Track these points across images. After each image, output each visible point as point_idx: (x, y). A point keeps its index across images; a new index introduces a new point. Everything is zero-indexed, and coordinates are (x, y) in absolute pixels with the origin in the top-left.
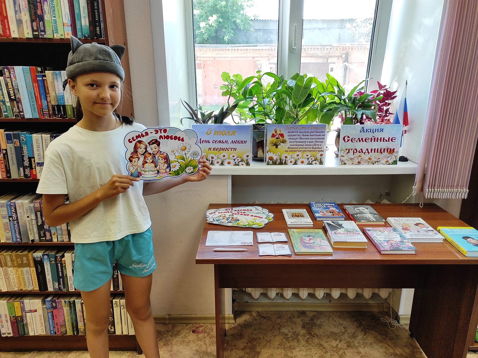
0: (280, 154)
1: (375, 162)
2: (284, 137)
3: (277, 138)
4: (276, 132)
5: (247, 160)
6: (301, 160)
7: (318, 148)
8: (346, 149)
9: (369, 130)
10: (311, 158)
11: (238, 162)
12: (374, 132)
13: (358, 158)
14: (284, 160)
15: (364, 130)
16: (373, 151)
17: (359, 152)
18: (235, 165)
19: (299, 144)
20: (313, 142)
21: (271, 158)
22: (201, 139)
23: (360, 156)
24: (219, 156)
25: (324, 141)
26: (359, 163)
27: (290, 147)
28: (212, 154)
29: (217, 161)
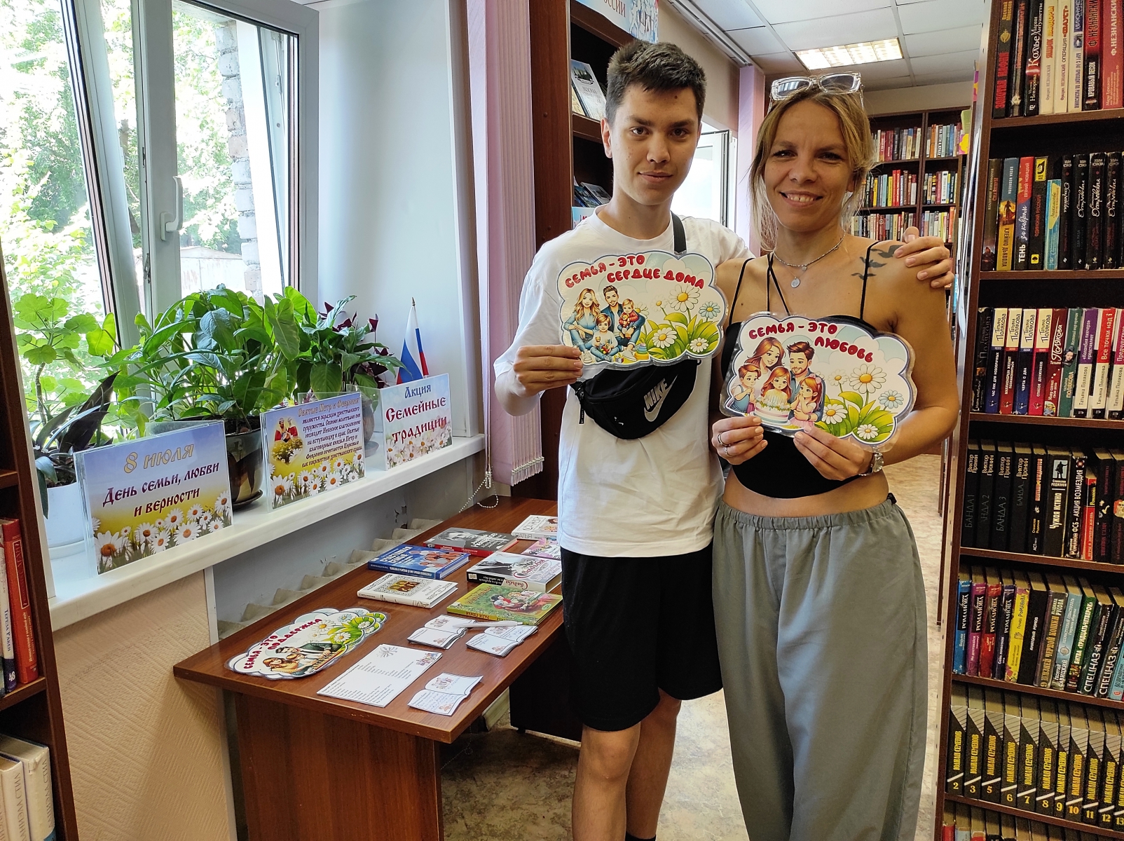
0: (293, 474)
1: (429, 448)
2: (297, 435)
3: (286, 440)
4: (282, 427)
5: (224, 511)
6: (330, 477)
7: (354, 444)
8: (393, 435)
9: (415, 392)
10: (345, 469)
11: (207, 525)
12: (420, 394)
13: (408, 448)
14: (303, 488)
15: (409, 393)
16: (424, 429)
17: (409, 436)
18: (201, 534)
19: (323, 443)
20: (344, 434)
21: (280, 491)
22: (111, 490)
23: (410, 443)
24: (162, 522)
25: (360, 426)
26: (411, 455)
27: (310, 454)
28: (144, 524)
29: (159, 537)
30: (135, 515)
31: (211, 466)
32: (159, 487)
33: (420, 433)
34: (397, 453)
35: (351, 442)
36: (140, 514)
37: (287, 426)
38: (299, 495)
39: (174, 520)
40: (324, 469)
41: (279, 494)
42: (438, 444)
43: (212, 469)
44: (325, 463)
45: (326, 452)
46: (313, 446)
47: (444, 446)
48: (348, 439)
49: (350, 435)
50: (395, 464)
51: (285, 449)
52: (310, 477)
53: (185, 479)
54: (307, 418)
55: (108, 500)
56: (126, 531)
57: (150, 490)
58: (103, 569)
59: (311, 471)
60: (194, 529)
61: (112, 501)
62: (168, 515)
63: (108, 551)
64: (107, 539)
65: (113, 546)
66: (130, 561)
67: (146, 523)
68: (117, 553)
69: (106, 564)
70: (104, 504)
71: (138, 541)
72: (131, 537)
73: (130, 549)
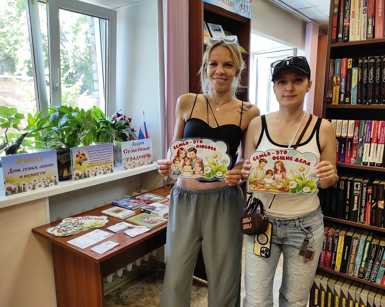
0: (83, 169)
1: (142, 164)
2: (85, 156)
3: (80, 158)
4: (79, 153)
5: (55, 180)
6: (99, 172)
7: (109, 161)
8: (126, 159)
9: (137, 144)
10: (105, 169)
11: (48, 184)
12: (139, 145)
13: (133, 163)
14: (87, 174)
15: (134, 144)
16: (140, 157)
17: (133, 159)
18: (45, 187)
19: (96, 159)
20: (105, 157)
21: (77, 175)
22: (11, 169)
23: (134, 162)
24: (30, 181)
25: (112, 155)
26: (134, 166)
27: (90, 163)
28: (23, 181)
29: (29, 186)
30: (20, 178)
31: (50, 164)
32: (29, 170)
33: (138, 159)
34: (128, 165)
35: (108, 160)
36: (22, 178)
37: (81, 153)
38: (85, 177)
39: (35, 181)
40: (96, 169)
41: (77, 176)
42: (146, 163)
43: (51, 165)
44: (96, 167)
45: (97, 163)
46: (92, 160)
47: (149, 164)
48: (107, 159)
49: (108, 158)
50: (127, 169)
51: (80, 161)
52: (90, 171)
53: (40, 168)
54: (90, 151)
55: (10, 172)
56: (16, 183)
57: (26, 170)
58: (7, 194)
59: (91, 169)
60: (43, 185)
61: (11, 173)
62: (33, 179)
63: (9, 189)
64: (9, 185)
65: (11, 187)
66: (17, 193)
67: (24, 181)
68: (12, 190)
69: (8, 193)
70: (8, 174)
71: (21, 187)
72: (18, 185)
73: (18, 189)
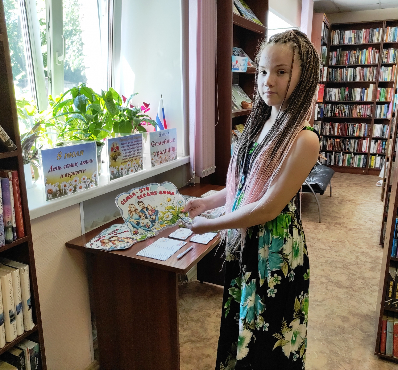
0: (117, 166)
1: (168, 159)
2: (119, 150)
3: (115, 152)
4: (114, 146)
6: (131, 169)
8: (154, 153)
10: (136, 166)
11: (88, 185)
12: (165, 136)
14: (121, 173)
15: (161, 135)
16: (166, 151)
17: (160, 154)
18: (86, 188)
19: (128, 154)
20: (136, 151)
21: (112, 173)
22: (51, 166)
23: (161, 157)
25: (142, 148)
26: (161, 162)
27: (124, 158)
28: (64, 182)
29: (70, 188)
30: (61, 178)
32: (70, 167)
33: (164, 153)
34: (155, 161)
38: (119, 176)
39: (76, 181)
43: (91, 161)
44: (129, 163)
45: (129, 158)
46: (125, 155)
47: (174, 160)
48: (138, 153)
52: (124, 168)
53: (80, 165)
54: (123, 143)
55: (50, 170)
56: (57, 184)
57: (66, 168)
62: (73, 179)
63: (50, 192)
64: (50, 187)
65: (52, 190)
66: (58, 197)
68: (53, 193)
69: (49, 197)
71: (62, 189)
72: (59, 187)
73: (59, 192)
